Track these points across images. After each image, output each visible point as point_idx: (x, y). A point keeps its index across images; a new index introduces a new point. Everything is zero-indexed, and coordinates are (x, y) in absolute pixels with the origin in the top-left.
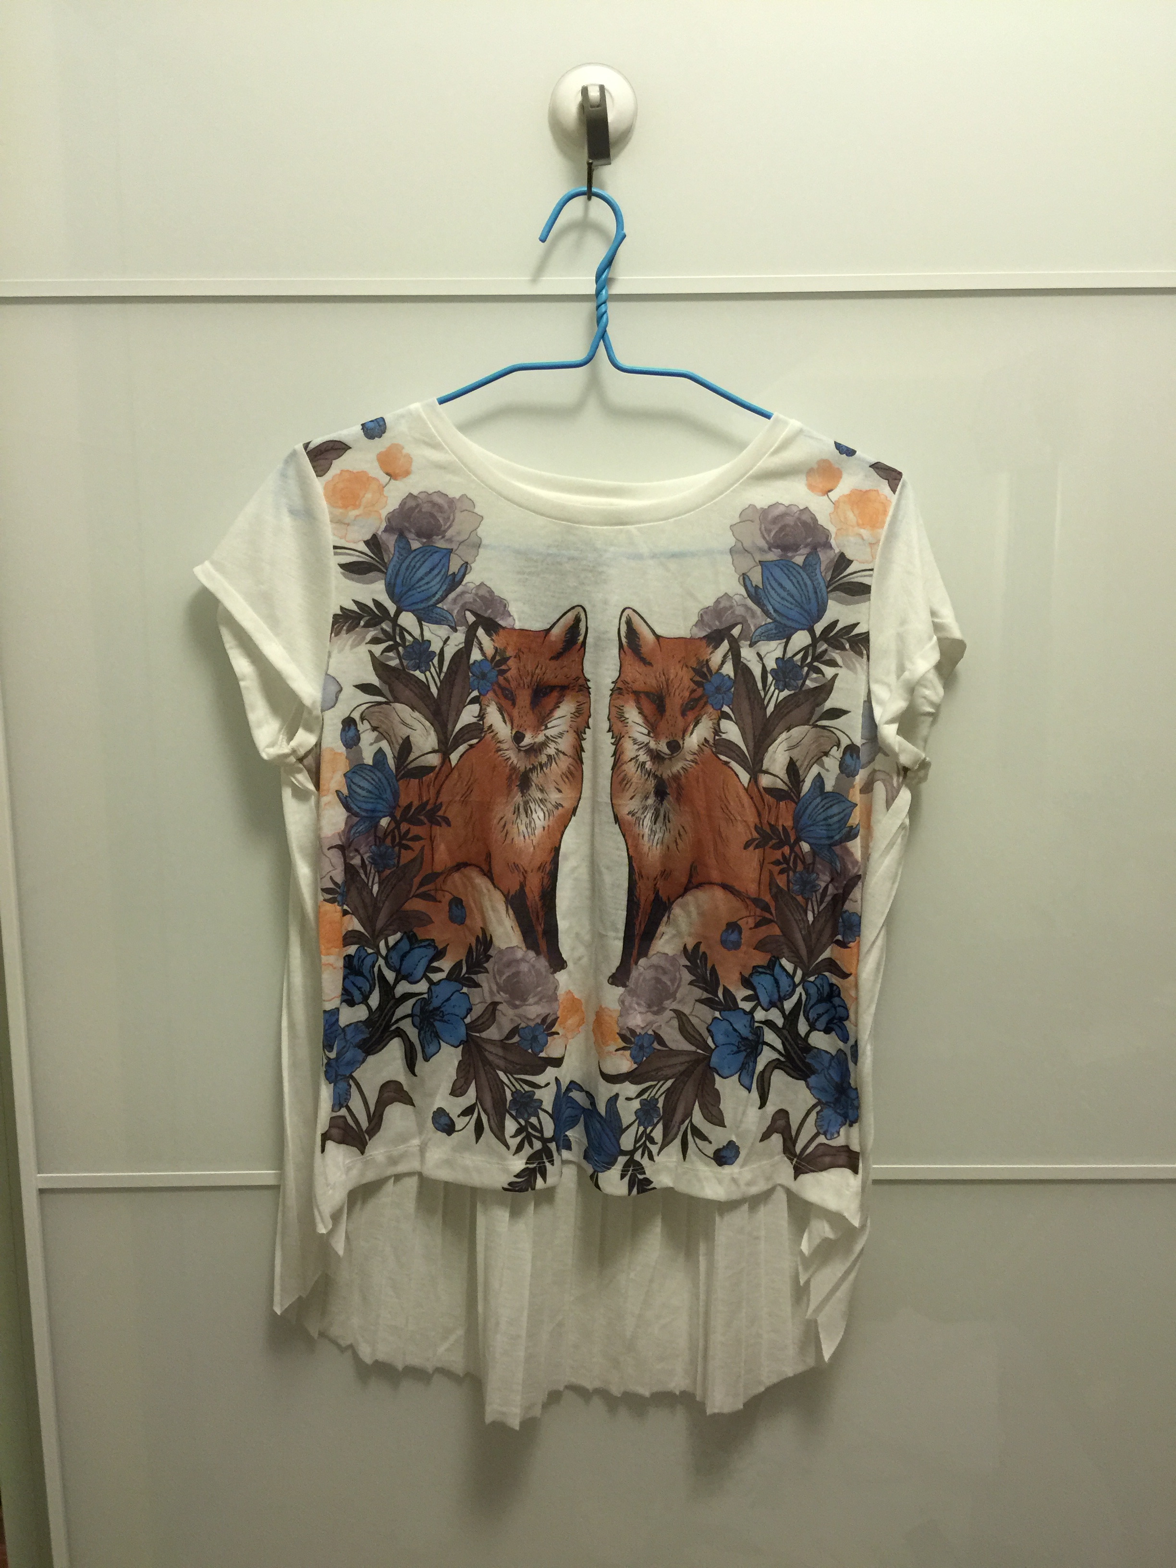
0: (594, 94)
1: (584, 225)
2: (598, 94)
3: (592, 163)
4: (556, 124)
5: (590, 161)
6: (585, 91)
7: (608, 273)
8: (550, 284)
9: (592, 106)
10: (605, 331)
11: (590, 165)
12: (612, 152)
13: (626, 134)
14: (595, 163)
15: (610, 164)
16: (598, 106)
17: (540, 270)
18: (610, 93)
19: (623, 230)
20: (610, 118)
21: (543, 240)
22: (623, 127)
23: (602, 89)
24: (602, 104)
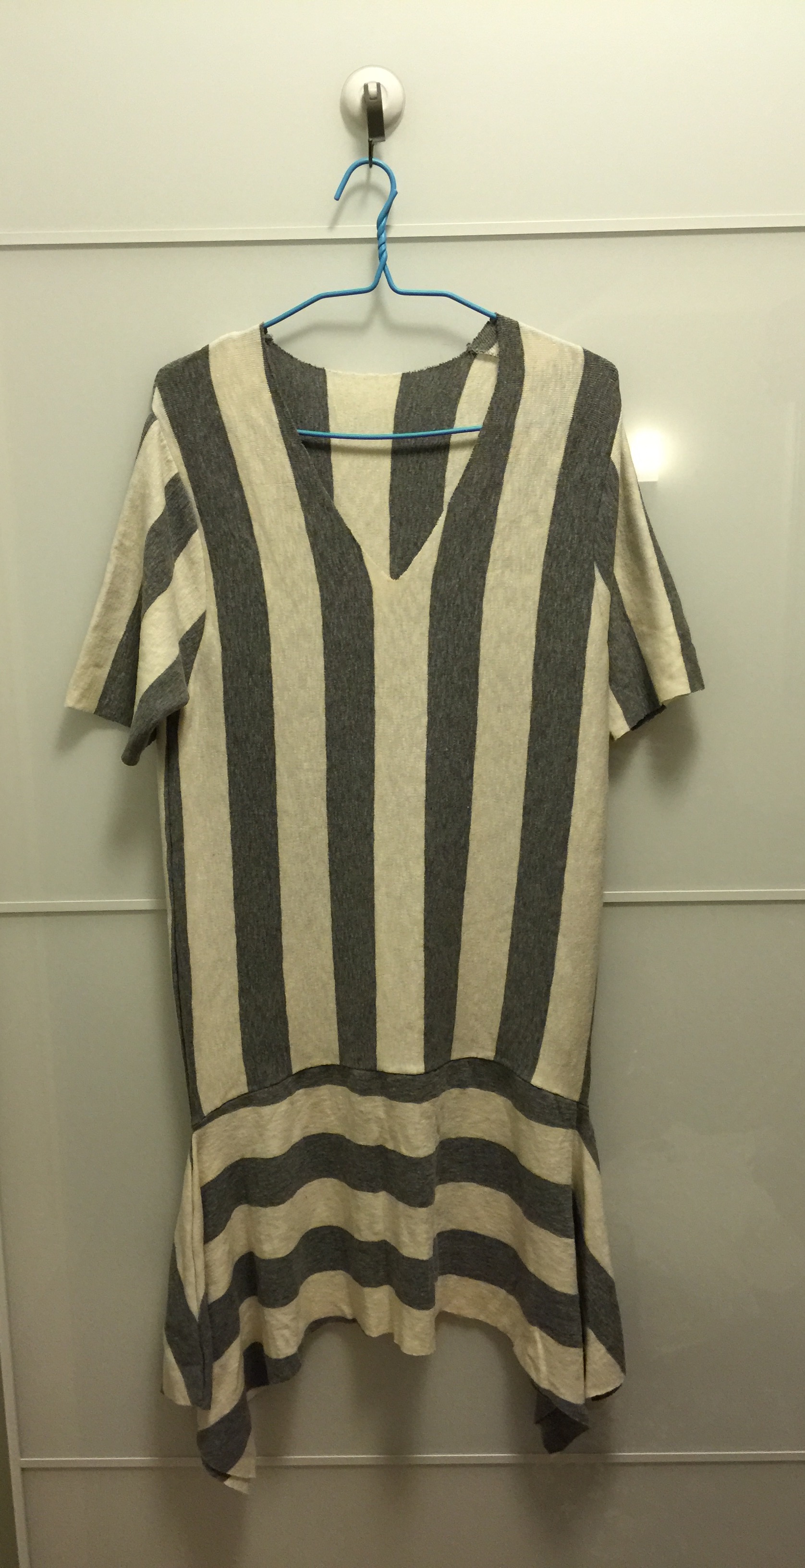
0: (373, 89)
1: (367, 187)
2: (376, 90)
3: (371, 141)
4: (346, 111)
5: (371, 140)
6: (366, 87)
7: (386, 220)
8: (344, 231)
9: (371, 99)
10: (385, 264)
11: (370, 142)
12: (386, 132)
13: (397, 119)
14: (374, 140)
15: (384, 141)
16: (375, 98)
17: (335, 220)
18: (385, 89)
19: (395, 188)
20: (384, 108)
21: (337, 200)
22: (395, 111)
23: (378, 85)
24: (378, 98)
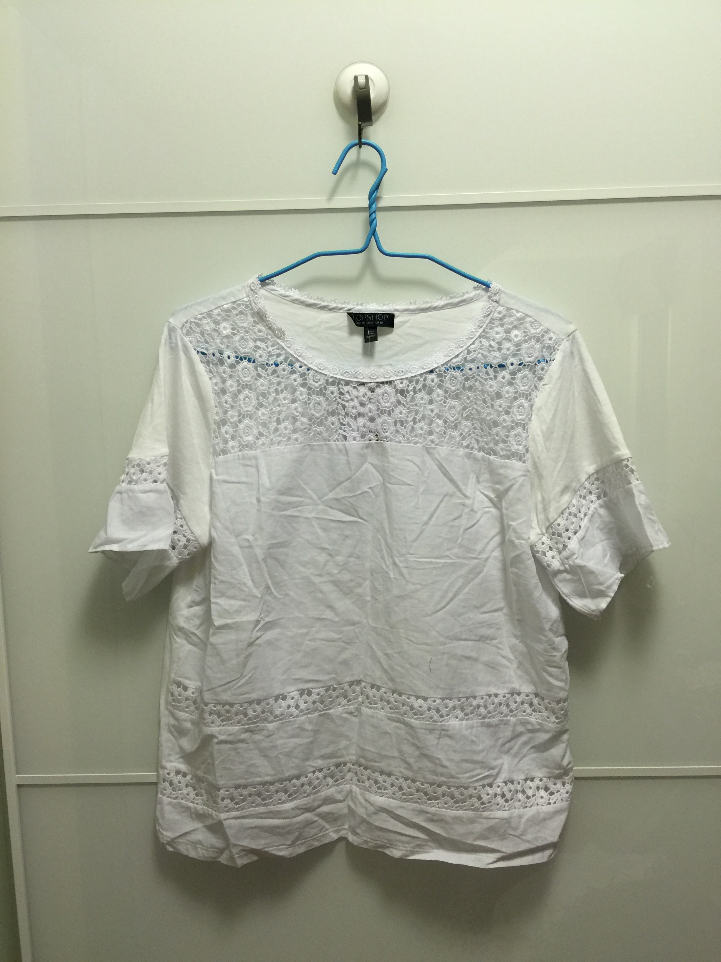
0: (362, 81)
1: (358, 164)
2: (365, 81)
3: (361, 125)
4: (338, 101)
6: (356, 78)
7: (377, 193)
8: (340, 202)
9: (360, 89)
10: (375, 231)
12: (373, 118)
13: (383, 106)
14: (363, 124)
15: (373, 125)
16: (365, 88)
17: (333, 192)
18: (372, 80)
19: (385, 166)
20: (372, 96)
21: (335, 174)
22: (381, 101)
23: (367, 77)
24: (367, 87)
